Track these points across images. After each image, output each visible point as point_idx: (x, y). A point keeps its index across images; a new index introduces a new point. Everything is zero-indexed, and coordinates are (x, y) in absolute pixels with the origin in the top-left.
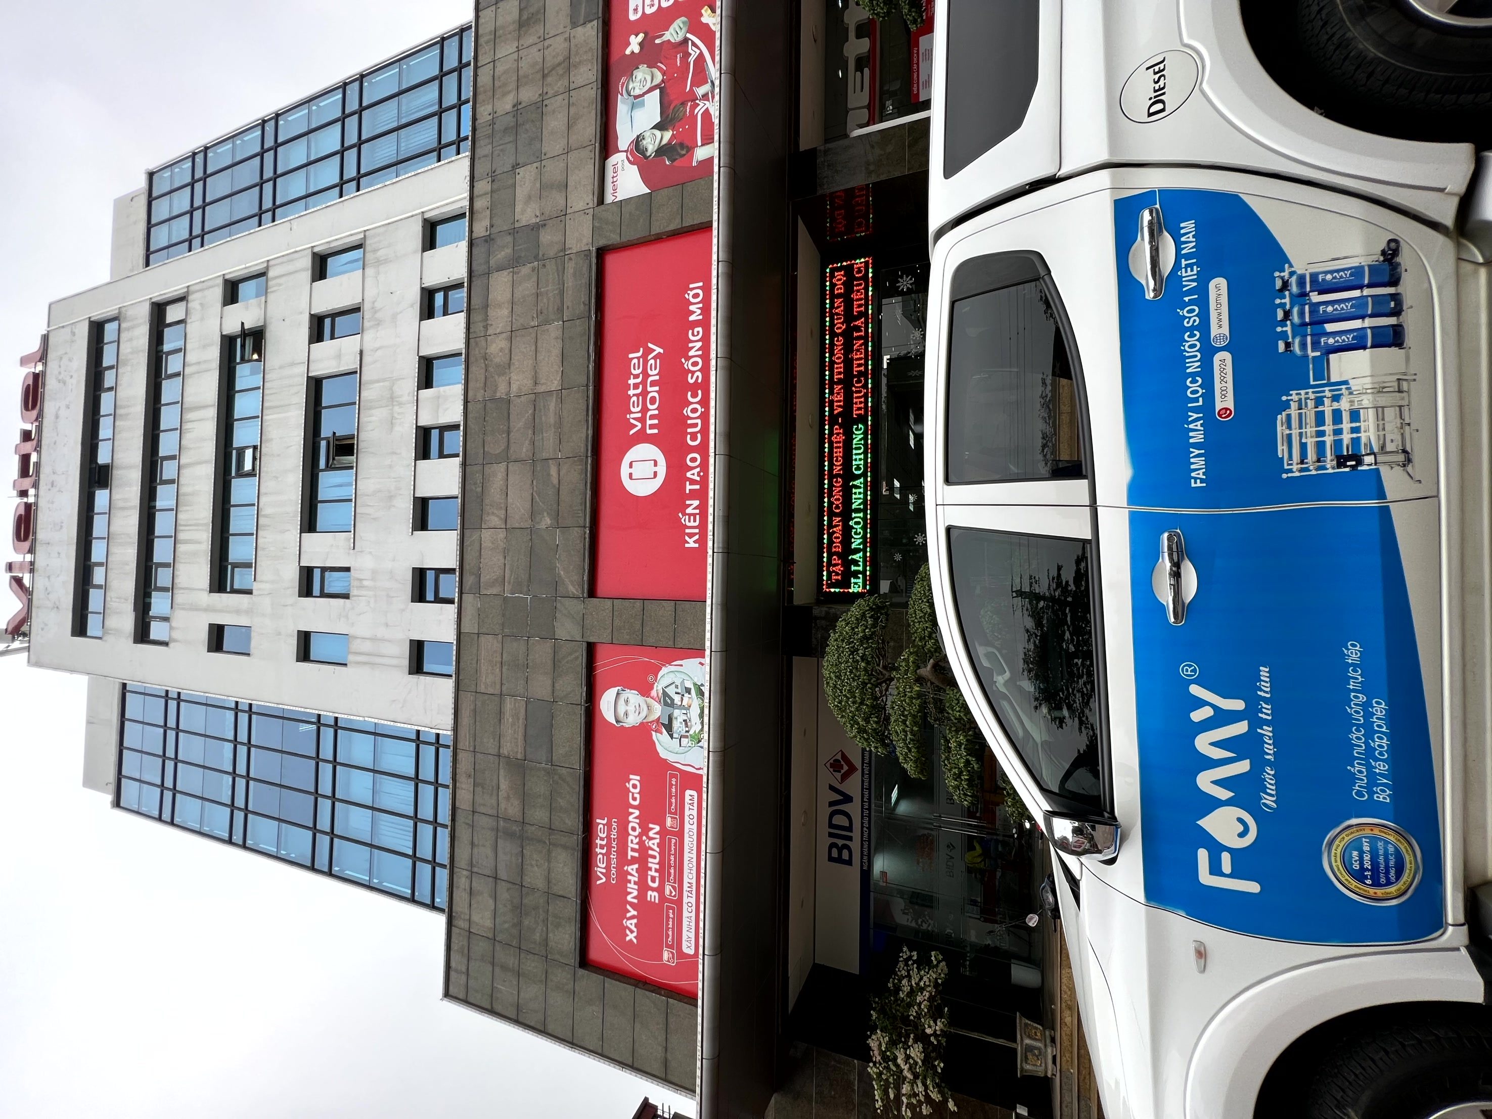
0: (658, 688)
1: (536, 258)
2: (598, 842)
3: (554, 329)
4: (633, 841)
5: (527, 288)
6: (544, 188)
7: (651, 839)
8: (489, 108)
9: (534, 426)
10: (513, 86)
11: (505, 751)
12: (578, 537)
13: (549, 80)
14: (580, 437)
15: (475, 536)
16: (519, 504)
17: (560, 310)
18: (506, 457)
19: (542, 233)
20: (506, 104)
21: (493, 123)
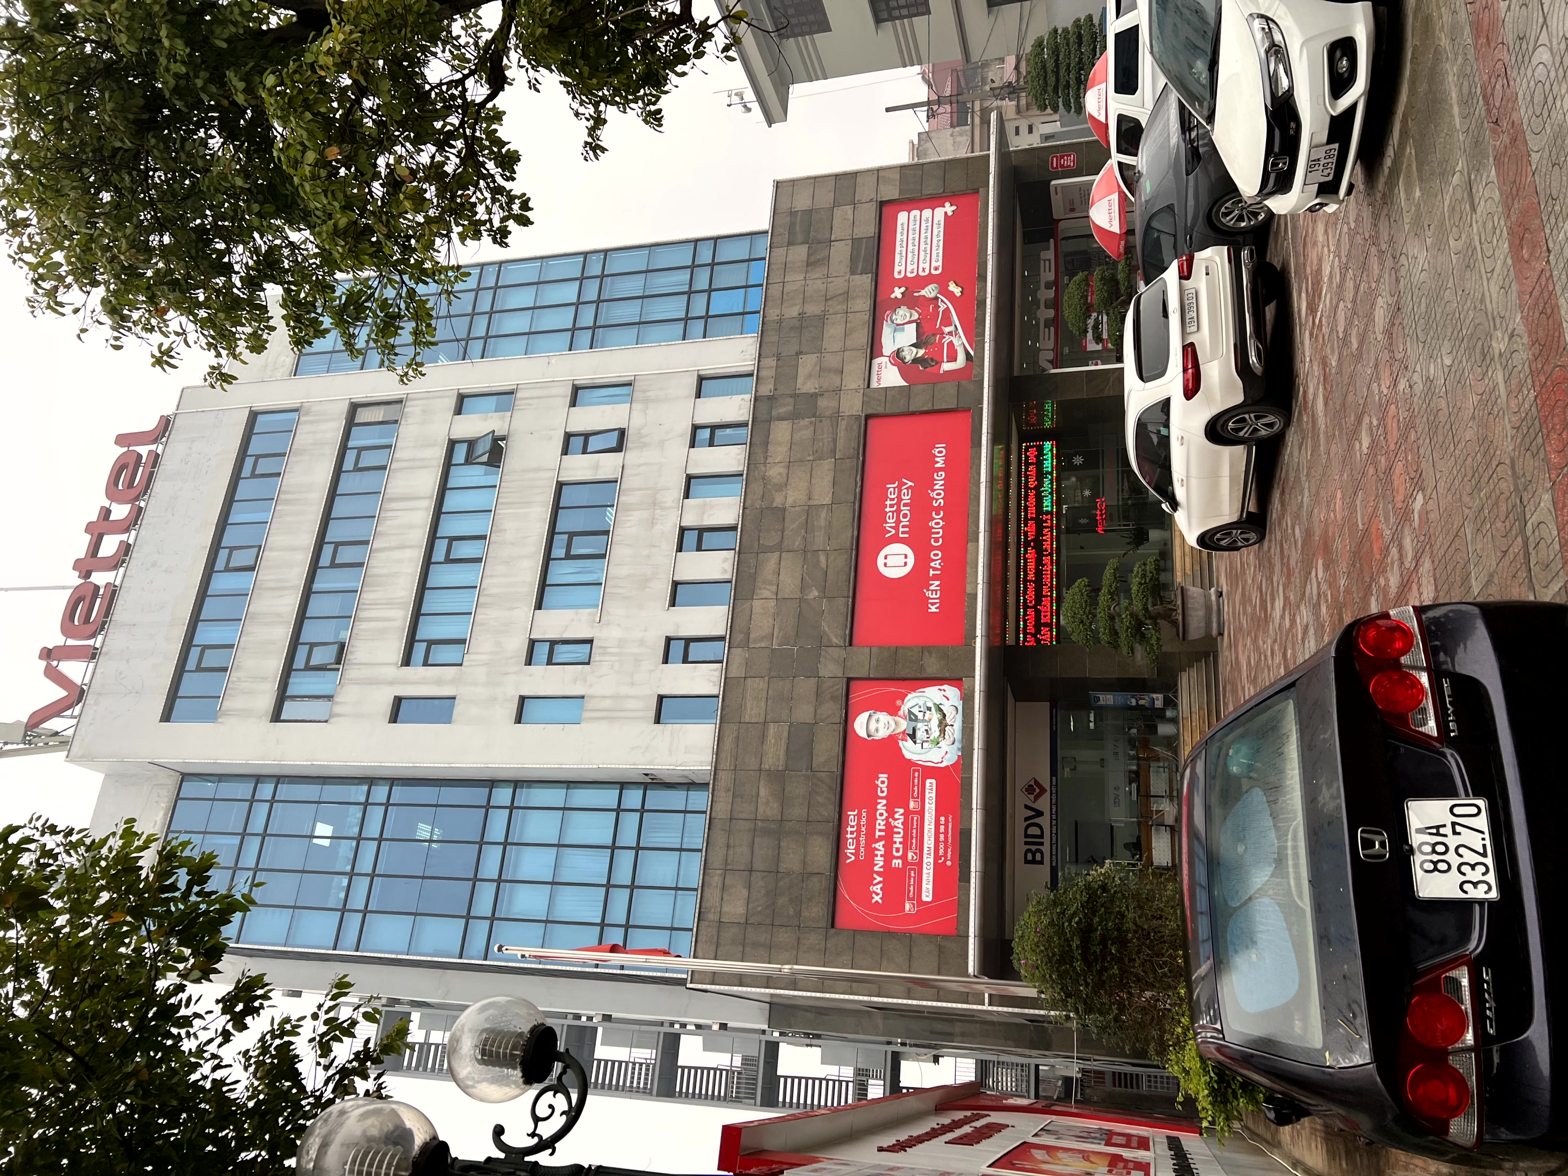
0: (904, 709)
1: (814, 415)
2: (849, 829)
3: (828, 464)
4: (880, 824)
5: (807, 434)
6: (823, 370)
7: (896, 820)
8: (778, 312)
9: (807, 526)
10: (800, 301)
11: (766, 766)
12: (842, 604)
13: (830, 303)
14: (846, 537)
15: (747, 605)
16: (790, 582)
17: (834, 451)
18: (779, 548)
19: (820, 399)
20: (794, 312)
21: (780, 322)
